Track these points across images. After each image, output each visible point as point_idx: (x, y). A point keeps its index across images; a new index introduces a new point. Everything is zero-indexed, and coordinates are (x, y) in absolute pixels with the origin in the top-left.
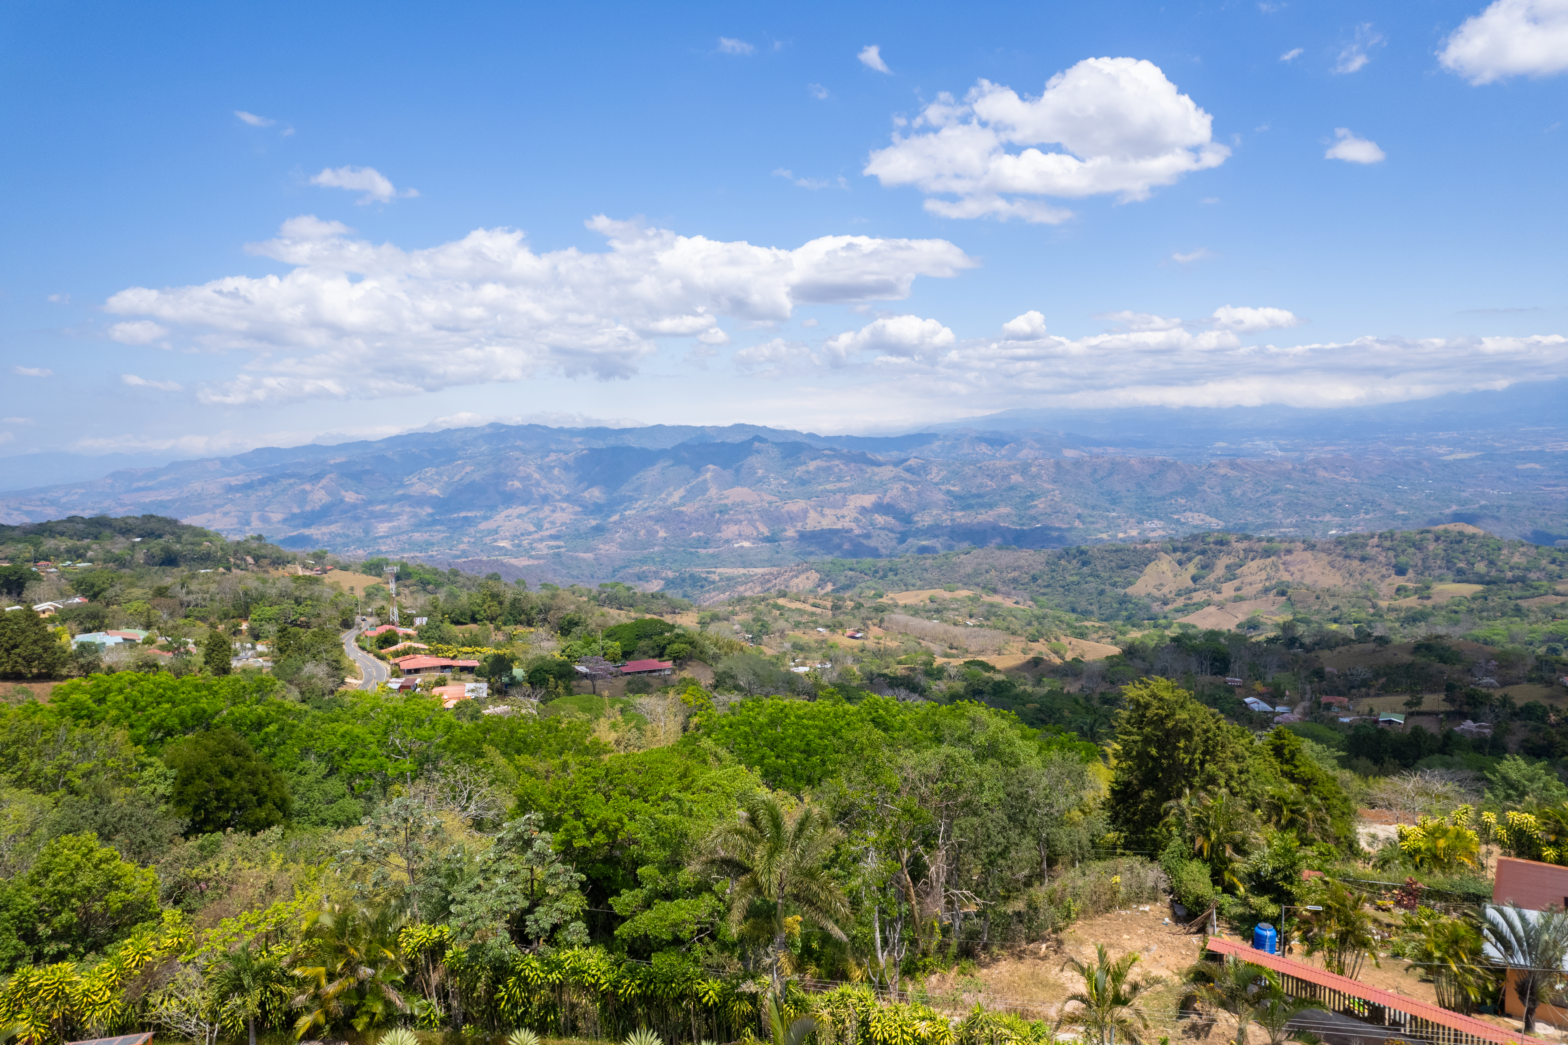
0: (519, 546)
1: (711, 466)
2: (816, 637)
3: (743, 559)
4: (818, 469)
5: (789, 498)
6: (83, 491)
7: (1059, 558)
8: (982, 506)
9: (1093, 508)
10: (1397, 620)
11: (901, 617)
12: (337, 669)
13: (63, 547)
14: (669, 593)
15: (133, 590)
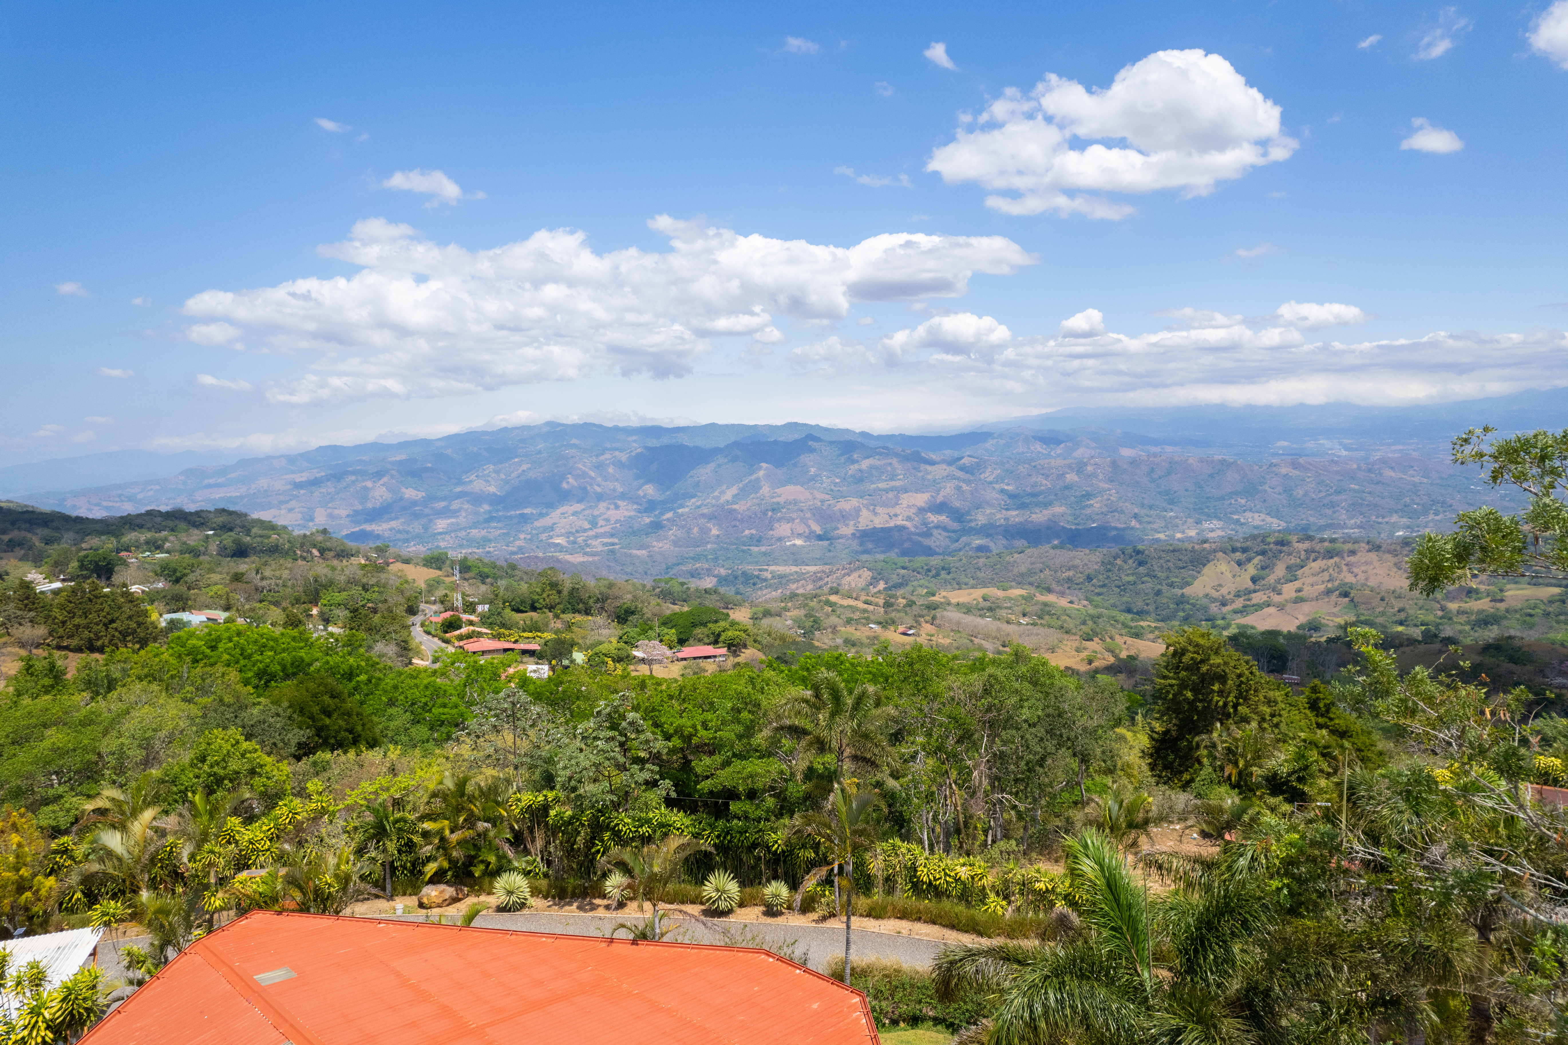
0: (574, 542)
1: (764, 465)
2: (868, 633)
3: (795, 557)
4: (872, 467)
5: (841, 497)
6: (158, 487)
7: (1115, 558)
8: (1037, 505)
9: (1151, 507)
10: (1468, 623)
11: (953, 615)
12: (405, 649)
13: (143, 538)
14: (722, 590)
15: (212, 575)
